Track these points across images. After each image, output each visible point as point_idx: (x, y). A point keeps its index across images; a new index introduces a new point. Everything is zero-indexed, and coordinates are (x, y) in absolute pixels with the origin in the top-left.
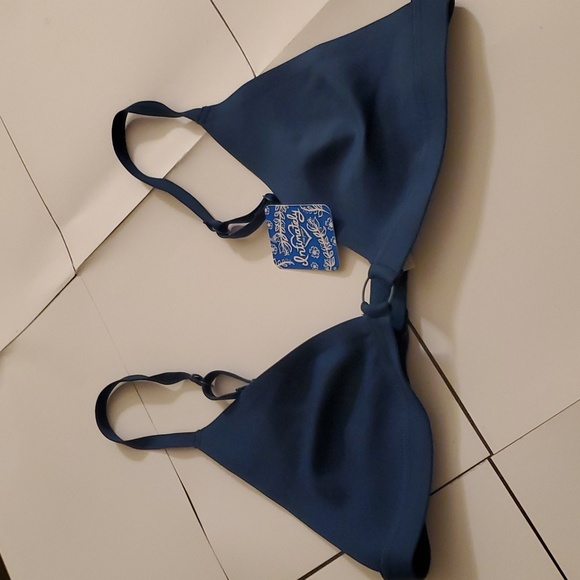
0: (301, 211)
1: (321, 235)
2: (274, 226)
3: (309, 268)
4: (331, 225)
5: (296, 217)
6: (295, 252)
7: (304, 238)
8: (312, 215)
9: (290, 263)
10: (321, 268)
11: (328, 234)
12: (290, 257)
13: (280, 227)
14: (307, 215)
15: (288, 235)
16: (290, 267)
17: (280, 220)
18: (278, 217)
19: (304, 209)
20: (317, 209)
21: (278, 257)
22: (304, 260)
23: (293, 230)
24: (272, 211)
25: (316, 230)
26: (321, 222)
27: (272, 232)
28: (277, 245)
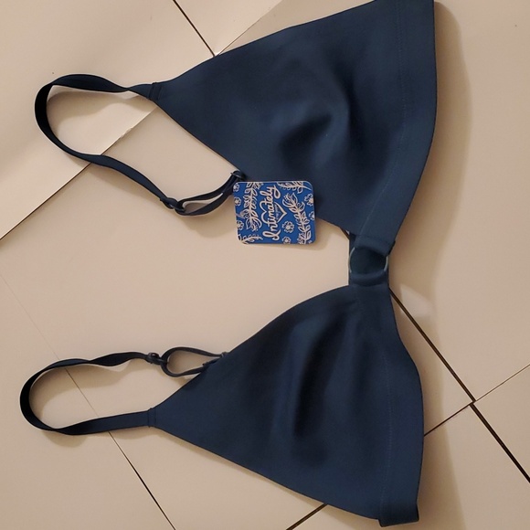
0: (278, 187)
1: (298, 211)
2: (243, 203)
3: (280, 242)
4: (311, 200)
5: (270, 194)
6: (266, 227)
7: (277, 214)
8: (290, 191)
9: (258, 238)
10: (294, 241)
11: (307, 210)
12: (259, 232)
13: (250, 203)
14: (283, 192)
15: (259, 211)
16: (256, 242)
17: (250, 197)
18: (249, 194)
19: (282, 185)
20: (297, 185)
21: (243, 233)
22: (274, 235)
23: (265, 206)
24: (243, 188)
25: (293, 206)
26: (300, 198)
27: (239, 209)
28: (244, 221)
